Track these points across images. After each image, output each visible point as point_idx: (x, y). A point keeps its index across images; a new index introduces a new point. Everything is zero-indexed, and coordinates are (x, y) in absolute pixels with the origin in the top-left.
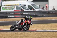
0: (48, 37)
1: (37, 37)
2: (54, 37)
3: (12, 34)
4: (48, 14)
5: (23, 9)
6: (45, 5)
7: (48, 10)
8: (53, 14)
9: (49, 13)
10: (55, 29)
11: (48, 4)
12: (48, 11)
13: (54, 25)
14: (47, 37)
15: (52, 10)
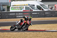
1: (46, 37)
14: (56, 37)
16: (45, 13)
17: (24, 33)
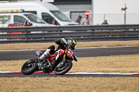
0: (91, 89)
1: (65, 89)
2: (105, 90)
3: (3, 83)
4: (90, 34)
5: (31, 22)
6: (85, 12)
7: (91, 24)
8: (102, 34)
9: (93, 30)
10: (107, 69)
11: (92, 9)
12: (92, 27)
13: (104, 61)
14: (88, 90)
15: (100, 24)
16: (61, 31)
17: (10, 80)
